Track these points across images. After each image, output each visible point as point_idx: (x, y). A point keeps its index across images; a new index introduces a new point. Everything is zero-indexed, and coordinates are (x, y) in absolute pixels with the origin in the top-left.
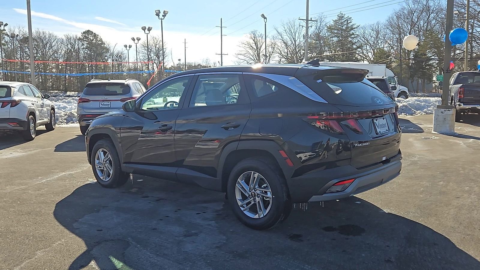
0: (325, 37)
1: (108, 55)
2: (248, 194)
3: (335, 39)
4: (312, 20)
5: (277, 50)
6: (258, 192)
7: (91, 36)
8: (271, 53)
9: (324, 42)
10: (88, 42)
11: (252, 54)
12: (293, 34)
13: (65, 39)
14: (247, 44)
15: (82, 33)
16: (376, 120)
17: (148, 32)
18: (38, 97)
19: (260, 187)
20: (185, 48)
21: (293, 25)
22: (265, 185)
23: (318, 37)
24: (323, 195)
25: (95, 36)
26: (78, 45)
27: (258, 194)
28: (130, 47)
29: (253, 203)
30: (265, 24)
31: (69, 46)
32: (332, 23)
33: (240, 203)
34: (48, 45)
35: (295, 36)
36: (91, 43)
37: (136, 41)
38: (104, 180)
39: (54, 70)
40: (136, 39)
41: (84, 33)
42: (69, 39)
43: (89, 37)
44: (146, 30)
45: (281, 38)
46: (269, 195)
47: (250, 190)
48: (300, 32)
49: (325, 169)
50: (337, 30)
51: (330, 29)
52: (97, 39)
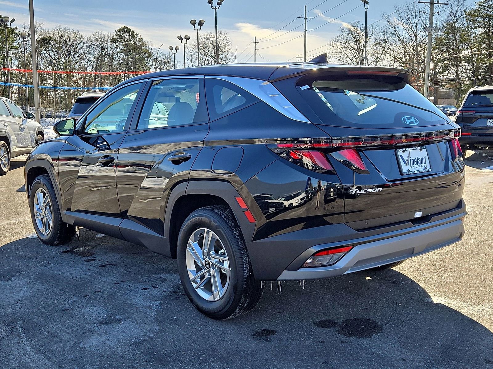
0: (463, 29)
1: (151, 60)
2: (201, 262)
3: (480, 31)
4: (440, 2)
5: (388, 51)
6: (214, 261)
7: (127, 34)
8: (380, 55)
9: (461, 36)
10: (123, 44)
11: (350, 56)
12: (414, 25)
13: (94, 40)
14: (344, 42)
15: (117, 31)
16: (403, 152)
17: (199, 28)
18: (19, 117)
19: (217, 252)
20: (255, 49)
21: (414, 12)
22: (222, 251)
23: (451, 29)
24: (298, 271)
25: (133, 35)
26: (112, 48)
27: (213, 264)
28: (177, 49)
29: (207, 276)
30: (366, 12)
31: (100, 49)
32: (475, 7)
33: (192, 277)
34: (73, 49)
35: (416, 28)
36: (128, 44)
37: (184, 41)
38: (44, 233)
39: (81, 82)
40: (183, 38)
41: (119, 31)
42: (99, 39)
43: (126, 37)
44: (197, 25)
45: (395, 33)
46: (226, 266)
47: (204, 257)
48: (425, 22)
49: (302, 229)
50: (482, 16)
51: (471, 16)
52: (136, 39)
